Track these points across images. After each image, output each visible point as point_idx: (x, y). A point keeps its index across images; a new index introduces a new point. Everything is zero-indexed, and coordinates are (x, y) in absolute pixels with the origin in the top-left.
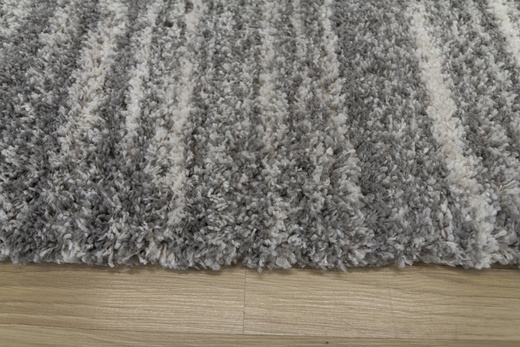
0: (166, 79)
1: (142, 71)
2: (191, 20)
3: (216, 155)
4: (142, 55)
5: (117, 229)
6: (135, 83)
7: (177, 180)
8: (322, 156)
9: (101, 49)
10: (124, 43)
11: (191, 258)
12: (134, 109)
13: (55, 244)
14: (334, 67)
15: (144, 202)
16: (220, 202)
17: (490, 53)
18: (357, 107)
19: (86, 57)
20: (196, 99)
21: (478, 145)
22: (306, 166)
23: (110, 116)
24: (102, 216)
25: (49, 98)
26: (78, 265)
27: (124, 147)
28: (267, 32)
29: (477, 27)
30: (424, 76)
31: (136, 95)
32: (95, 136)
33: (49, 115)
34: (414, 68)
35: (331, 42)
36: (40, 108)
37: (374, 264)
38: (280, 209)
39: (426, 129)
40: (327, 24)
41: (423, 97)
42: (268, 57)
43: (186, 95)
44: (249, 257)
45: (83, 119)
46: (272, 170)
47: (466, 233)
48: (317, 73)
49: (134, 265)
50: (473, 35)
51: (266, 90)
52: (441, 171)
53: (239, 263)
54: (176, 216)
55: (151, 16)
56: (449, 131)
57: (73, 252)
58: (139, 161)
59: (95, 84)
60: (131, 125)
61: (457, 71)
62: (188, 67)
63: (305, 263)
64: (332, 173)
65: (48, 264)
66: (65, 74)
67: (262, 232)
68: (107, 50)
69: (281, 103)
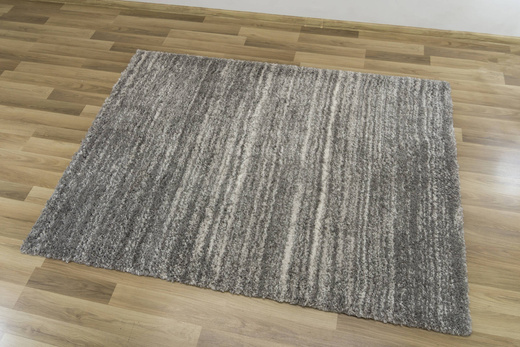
0: (220, 241)
1: (214, 237)
2: (230, 222)
3: (228, 264)
4: (215, 232)
5: (203, 279)
6: (212, 241)
7: (218, 269)
8: (253, 269)
9: (204, 229)
10: (211, 227)
11: (218, 288)
12: (211, 248)
13: (190, 280)
14: (263, 244)
15: (210, 273)
16: (226, 276)
17: (307, 245)
18: (265, 257)
19: (201, 230)
20: (226, 248)
21: (290, 272)
22: (248, 270)
23: (205, 249)
24: (200, 275)
25: (191, 242)
26: (194, 285)
27: (208, 258)
28: (249, 230)
29: (308, 237)
30: (285, 250)
31: (212, 244)
32: (201, 254)
33: (191, 247)
34: (284, 248)
35: (265, 236)
36: (189, 244)
37: (259, 296)
38: (239, 280)
39: (280, 266)
40: (265, 230)
41: (283, 257)
42: (247, 238)
43: (224, 247)
44: (230, 290)
45: (198, 249)
46: (240, 270)
47: (279, 293)
48: (258, 245)
49: (206, 288)
50: (304, 239)
51: (244, 248)
52: (279, 278)
53: (228, 291)
54: (216, 278)
55: (219, 219)
56: (286, 267)
57: (193, 282)
58: (210, 263)
59: (202, 239)
60: (209, 253)
61: (294, 251)
62: (226, 238)
63: (242, 294)
64: (254, 273)
65: (187, 284)
66: (195, 235)
67: (234, 285)
68: (206, 229)
69: (247, 253)
